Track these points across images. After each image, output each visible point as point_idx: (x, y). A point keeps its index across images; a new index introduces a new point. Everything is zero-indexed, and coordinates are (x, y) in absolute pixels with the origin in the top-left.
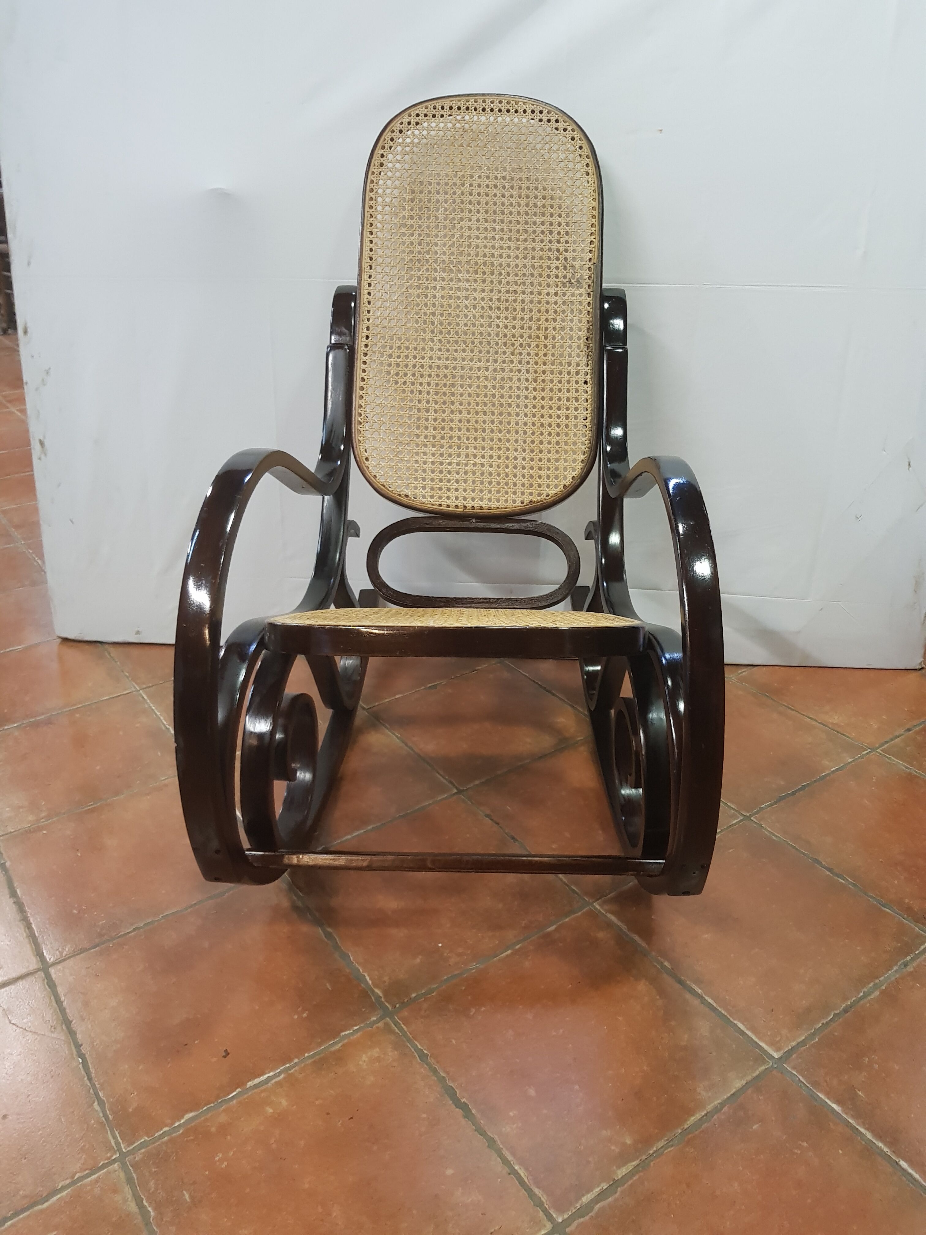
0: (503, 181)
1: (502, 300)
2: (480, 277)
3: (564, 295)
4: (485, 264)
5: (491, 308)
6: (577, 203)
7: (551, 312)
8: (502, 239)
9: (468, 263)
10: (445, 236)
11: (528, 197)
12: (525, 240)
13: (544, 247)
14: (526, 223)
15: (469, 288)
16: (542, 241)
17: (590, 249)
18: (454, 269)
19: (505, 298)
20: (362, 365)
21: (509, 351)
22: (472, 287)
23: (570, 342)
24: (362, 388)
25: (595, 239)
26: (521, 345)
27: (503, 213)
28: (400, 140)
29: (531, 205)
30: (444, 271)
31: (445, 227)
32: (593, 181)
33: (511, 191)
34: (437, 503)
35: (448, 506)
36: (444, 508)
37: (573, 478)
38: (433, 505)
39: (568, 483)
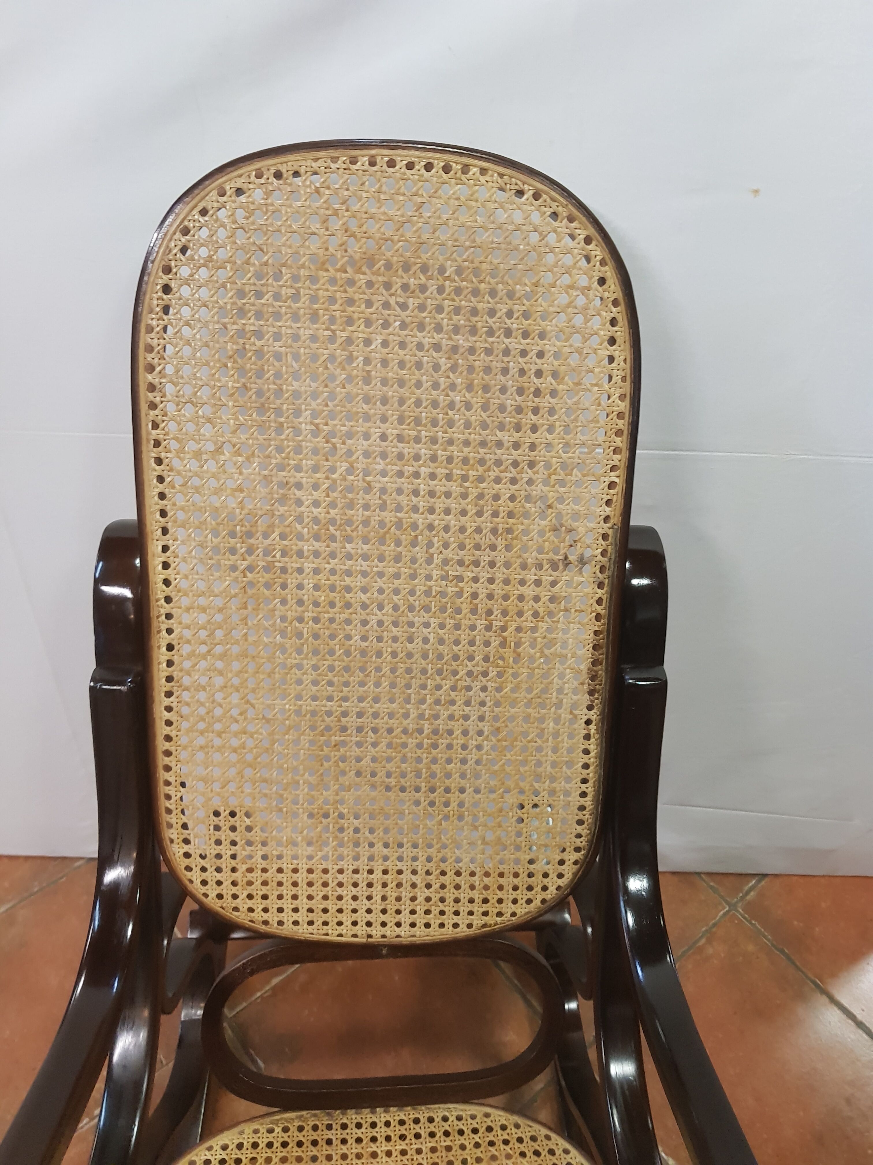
0: (434, 354)
1: (434, 594)
2: (389, 549)
3: (554, 584)
4: (399, 524)
5: (411, 608)
6: (587, 405)
7: (528, 615)
8: (433, 476)
9: (366, 523)
10: (316, 469)
11: (486, 388)
12: (481, 479)
13: (516, 494)
14: (483, 444)
15: (369, 570)
16: (514, 481)
17: (609, 497)
18: (338, 534)
19: (438, 589)
20: (166, 713)
21: (447, 685)
22: (375, 569)
23: (561, 668)
24: (168, 753)
25: (618, 478)
26: (470, 674)
27: (434, 423)
28: (204, 233)
29: (492, 408)
30: (317, 538)
31: (315, 451)
32: (622, 358)
33: (451, 375)
34: (320, 932)
35: (340, 935)
36: (333, 938)
37: (558, 888)
38: (312, 934)
39: (550, 896)
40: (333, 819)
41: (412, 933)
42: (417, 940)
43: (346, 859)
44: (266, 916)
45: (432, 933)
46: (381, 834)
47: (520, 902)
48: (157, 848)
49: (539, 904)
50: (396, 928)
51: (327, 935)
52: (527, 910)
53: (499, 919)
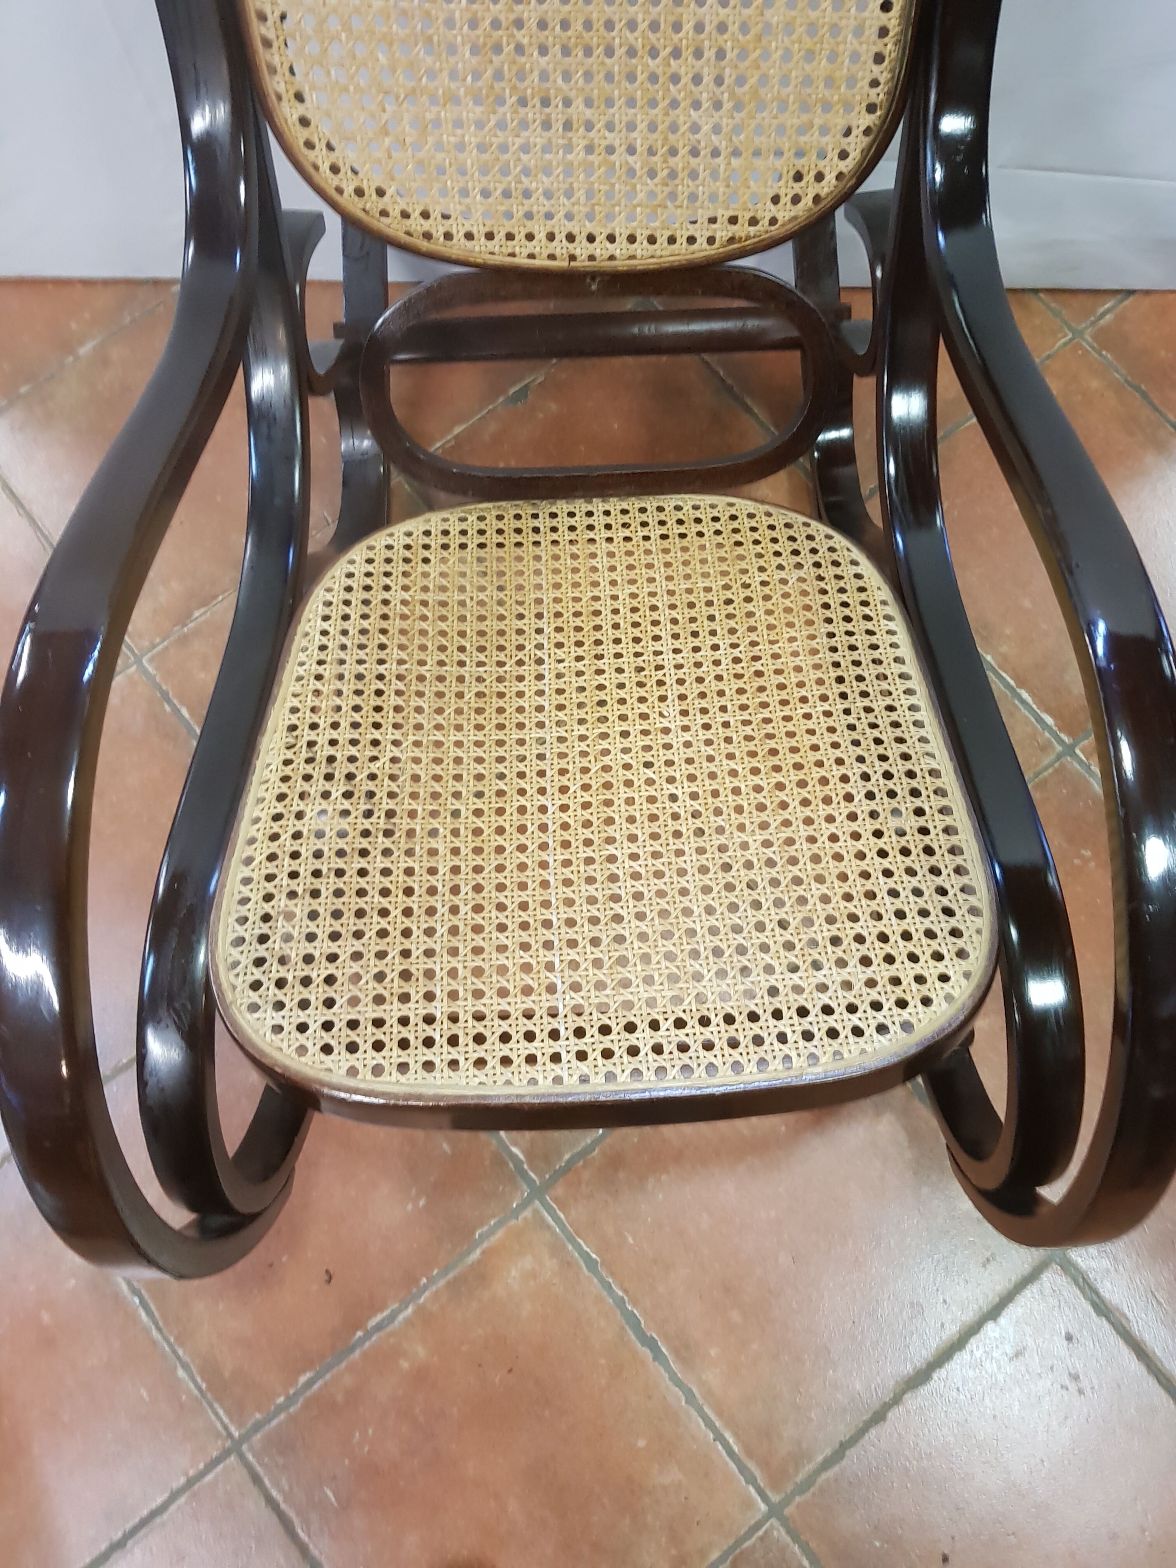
34: (504, 250)
35: (531, 256)
36: (522, 261)
37: (840, 176)
38: (492, 253)
39: (826, 190)
40: (509, 54)
41: (631, 253)
42: (639, 264)
43: (532, 127)
44: (426, 225)
45: (659, 253)
46: (581, 82)
47: (783, 201)
48: (258, 106)
49: (810, 203)
50: (608, 245)
51: (513, 255)
52: (792, 214)
53: (752, 230)
